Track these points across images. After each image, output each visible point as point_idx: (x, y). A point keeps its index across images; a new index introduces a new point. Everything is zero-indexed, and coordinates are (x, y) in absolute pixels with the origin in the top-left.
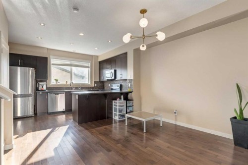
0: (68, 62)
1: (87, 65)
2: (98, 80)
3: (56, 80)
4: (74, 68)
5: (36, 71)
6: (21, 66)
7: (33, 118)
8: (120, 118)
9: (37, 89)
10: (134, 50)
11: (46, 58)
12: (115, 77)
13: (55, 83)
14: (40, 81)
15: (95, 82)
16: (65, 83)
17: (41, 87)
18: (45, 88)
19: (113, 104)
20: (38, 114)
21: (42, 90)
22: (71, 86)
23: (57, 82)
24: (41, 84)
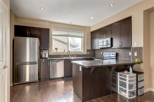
0: (66, 33)
1: (81, 35)
2: (90, 48)
3: (56, 49)
4: (70, 38)
5: (40, 41)
6: (28, 37)
7: (38, 83)
8: (130, 96)
9: (41, 57)
10: (144, 11)
11: (48, 30)
12: (112, 45)
13: (55, 51)
14: (44, 50)
15: (88, 51)
16: (63, 51)
17: (44, 55)
18: (47, 56)
19: (119, 76)
20: (41, 80)
21: (45, 58)
22: (69, 54)
23: (56, 51)
24: (44, 52)
